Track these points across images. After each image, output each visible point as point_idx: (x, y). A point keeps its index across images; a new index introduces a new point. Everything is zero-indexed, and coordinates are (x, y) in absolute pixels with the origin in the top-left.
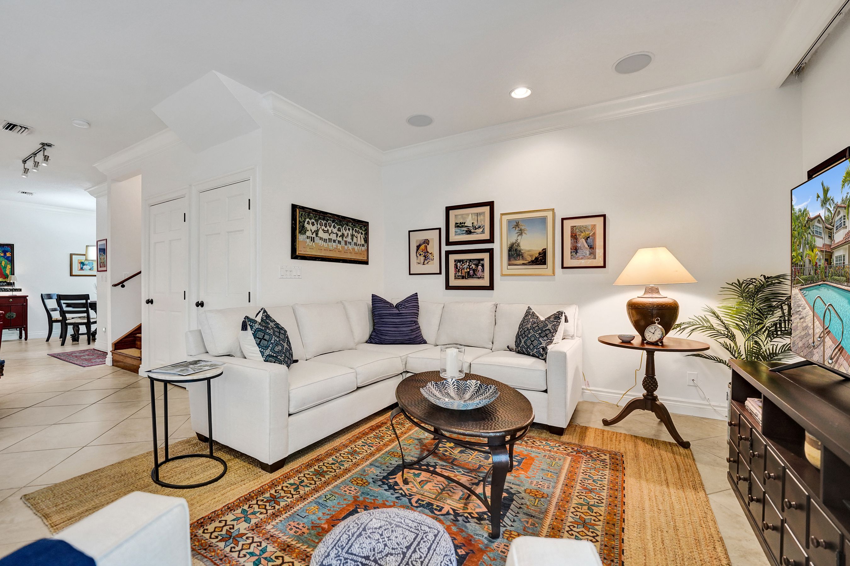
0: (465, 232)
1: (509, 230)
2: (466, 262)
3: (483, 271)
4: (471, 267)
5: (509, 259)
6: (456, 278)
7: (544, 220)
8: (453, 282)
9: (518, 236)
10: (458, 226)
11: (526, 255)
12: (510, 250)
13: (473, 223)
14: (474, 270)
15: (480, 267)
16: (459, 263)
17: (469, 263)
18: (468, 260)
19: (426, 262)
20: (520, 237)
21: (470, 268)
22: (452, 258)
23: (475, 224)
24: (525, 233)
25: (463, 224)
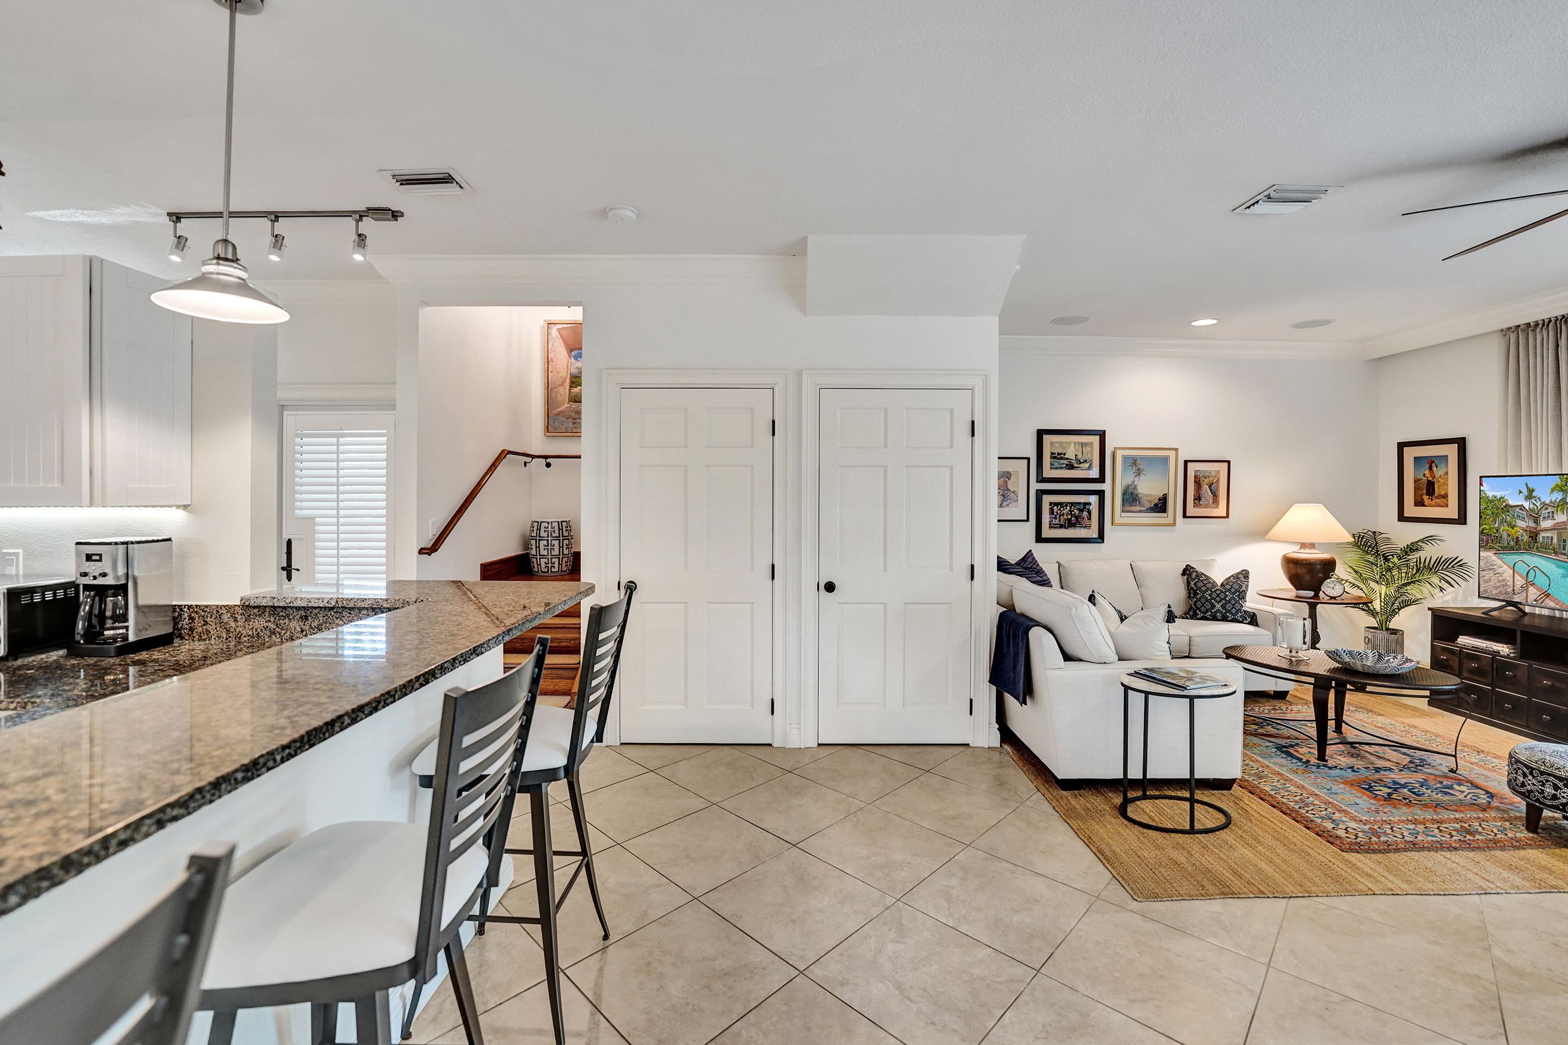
0: (1065, 466)
1: (1124, 469)
2: (1066, 506)
3: (1090, 519)
4: (1073, 513)
5: (1123, 505)
6: (1051, 527)
7: (1165, 460)
8: (1046, 533)
9: (1135, 477)
10: (1055, 458)
11: (1143, 501)
12: (1124, 494)
13: (1076, 455)
14: (1077, 517)
15: (1085, 514)
16: (1056, 507)
17: (1071, 508)
18: (1069, 503)
19: (1005, 503)
20: (1137, 479)
21: (1071, 514)
22: (1047, 499)
23: (1080, 456)
24: (1144, 474)
25: (1063, 456)
